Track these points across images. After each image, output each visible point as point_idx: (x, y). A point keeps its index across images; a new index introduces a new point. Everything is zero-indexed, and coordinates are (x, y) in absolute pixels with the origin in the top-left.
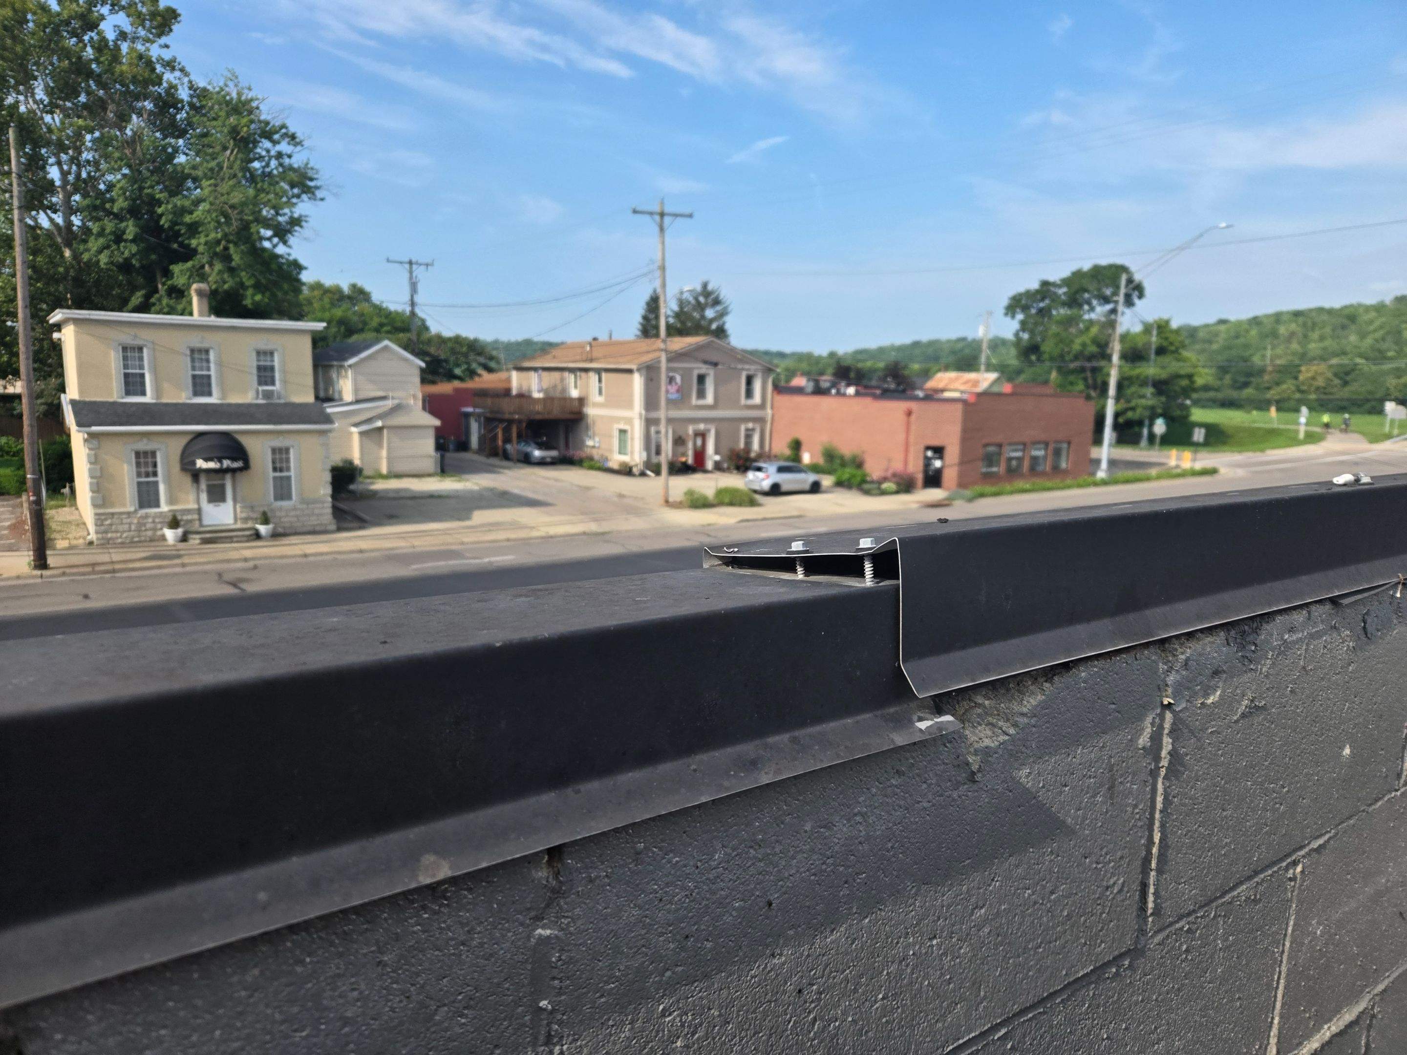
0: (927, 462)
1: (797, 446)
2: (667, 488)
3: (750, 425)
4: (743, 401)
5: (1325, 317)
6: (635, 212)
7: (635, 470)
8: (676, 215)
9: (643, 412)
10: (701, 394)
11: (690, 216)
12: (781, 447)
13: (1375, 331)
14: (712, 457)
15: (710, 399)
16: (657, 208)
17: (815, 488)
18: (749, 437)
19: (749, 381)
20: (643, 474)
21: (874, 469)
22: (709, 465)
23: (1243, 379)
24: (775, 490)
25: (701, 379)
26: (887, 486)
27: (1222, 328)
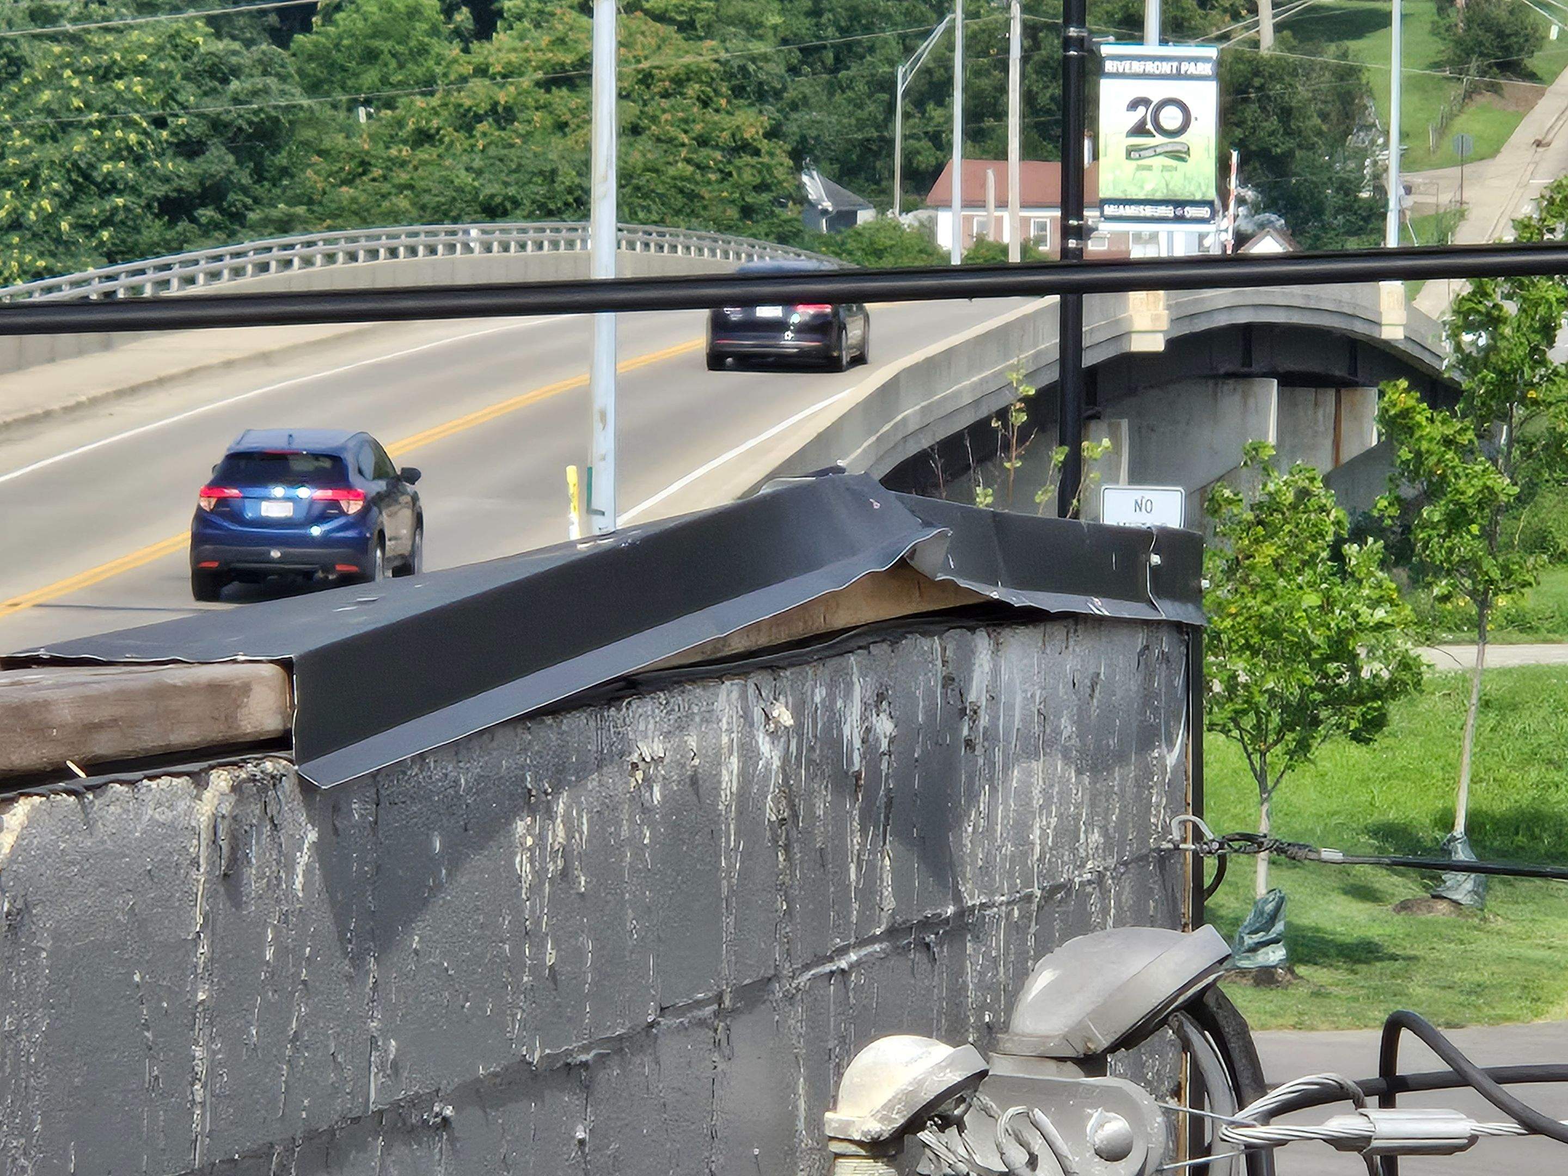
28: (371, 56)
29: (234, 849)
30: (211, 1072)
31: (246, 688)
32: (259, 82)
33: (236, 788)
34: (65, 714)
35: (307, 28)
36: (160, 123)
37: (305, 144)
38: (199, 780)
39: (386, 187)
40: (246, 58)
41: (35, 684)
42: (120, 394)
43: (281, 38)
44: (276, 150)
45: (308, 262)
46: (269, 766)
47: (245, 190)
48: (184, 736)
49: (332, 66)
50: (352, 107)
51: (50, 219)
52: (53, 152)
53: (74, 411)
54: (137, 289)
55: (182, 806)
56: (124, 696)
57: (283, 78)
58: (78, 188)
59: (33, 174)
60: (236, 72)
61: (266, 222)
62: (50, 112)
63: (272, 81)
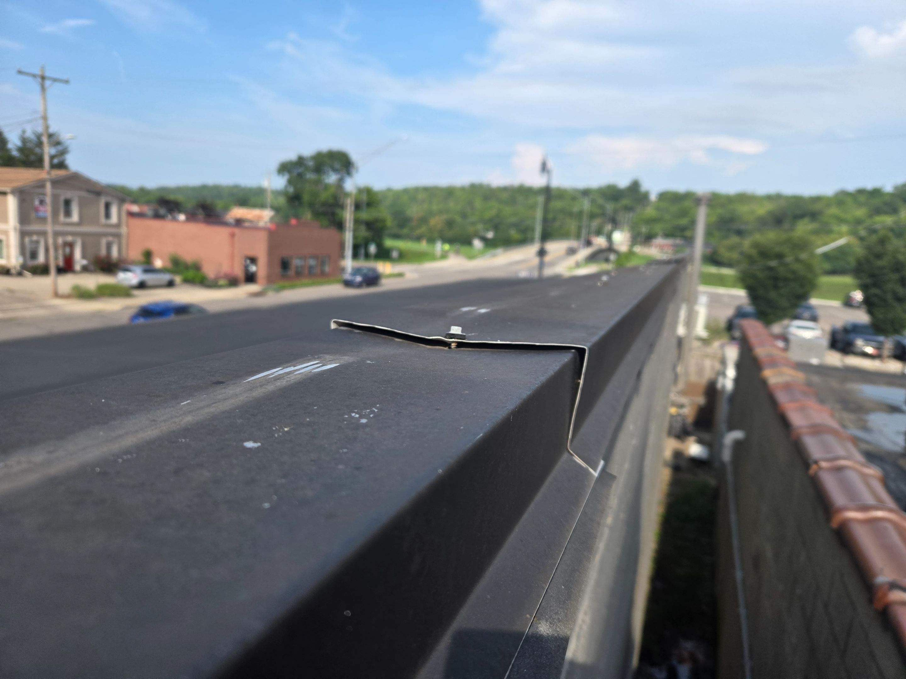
0: (246, 268)
1: (148, 255)
2: (55, 285)
3: (110, 239)
4: (103, 220)
6: (20, 72)
7: (13, 271)
8: (55, 80)
9: (18, 225)
10: (68, 213)
11: (67, 82)
12: (135, 254)
13: (462, 201)
14: (79, 260)
15: (75, 217)
16: (37, 72)
17: (171, 284)
18: (109, 246)
19: (107, 206)
20: (20, 274)
21: (209, 271)
22: (78, 267)
24: (142, 286)
25: (67, 203)
26: (222, 282)
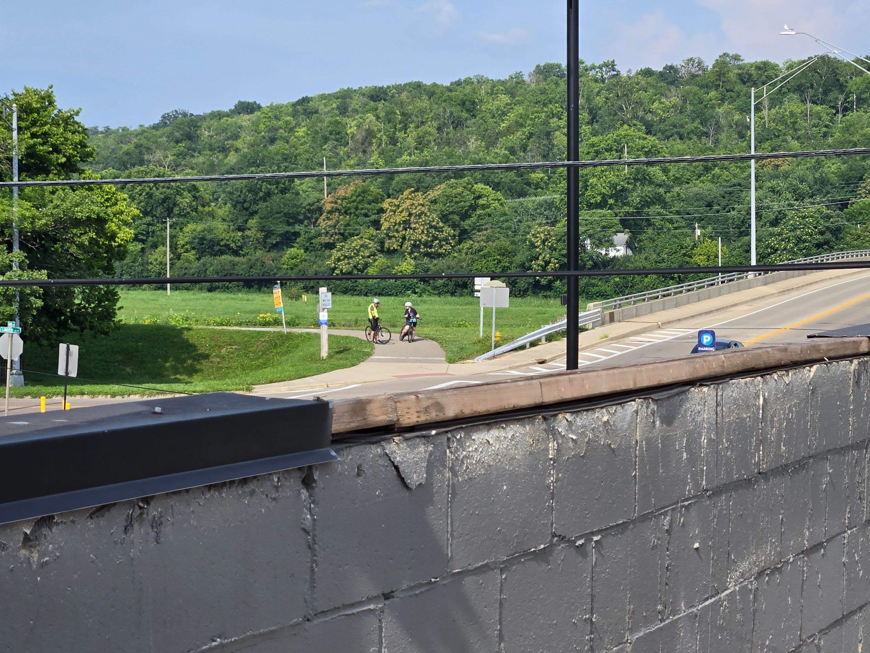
5: (424, 103)
13: (509, 131)
23: (282, 228)
27: (245, 120)
28: (861, 214)
29: (858, 376)
30: (853, 424)
31: (861, 342)
32: (837, 219)
33: (859, 363)
34: (824, 347)
35: (847, 208)
36: (816, 228)
37: (847, 232)
38: (851, 362)
39: (864, 241)
40: (834, 214)
41: (817, 341)
42: (808, 285)
43: (841, 210)
44: (840, 233)
45: (852, 256)
46: (865, 359)
47: (834, 242)
48: (848, 352)
49: (852, 216)
50: (857, 224)
51: (792, 248)
52: (792, 233)
53: (798, 288)
54: (823, 261)
55: (848, 367)
56: (835, 343)
57: (842, 218)
58: (798, 242)
59: (788, 238)
60: (832, 217)
61: (838, 248)
62: (792, 226)
63: (839, 219)
